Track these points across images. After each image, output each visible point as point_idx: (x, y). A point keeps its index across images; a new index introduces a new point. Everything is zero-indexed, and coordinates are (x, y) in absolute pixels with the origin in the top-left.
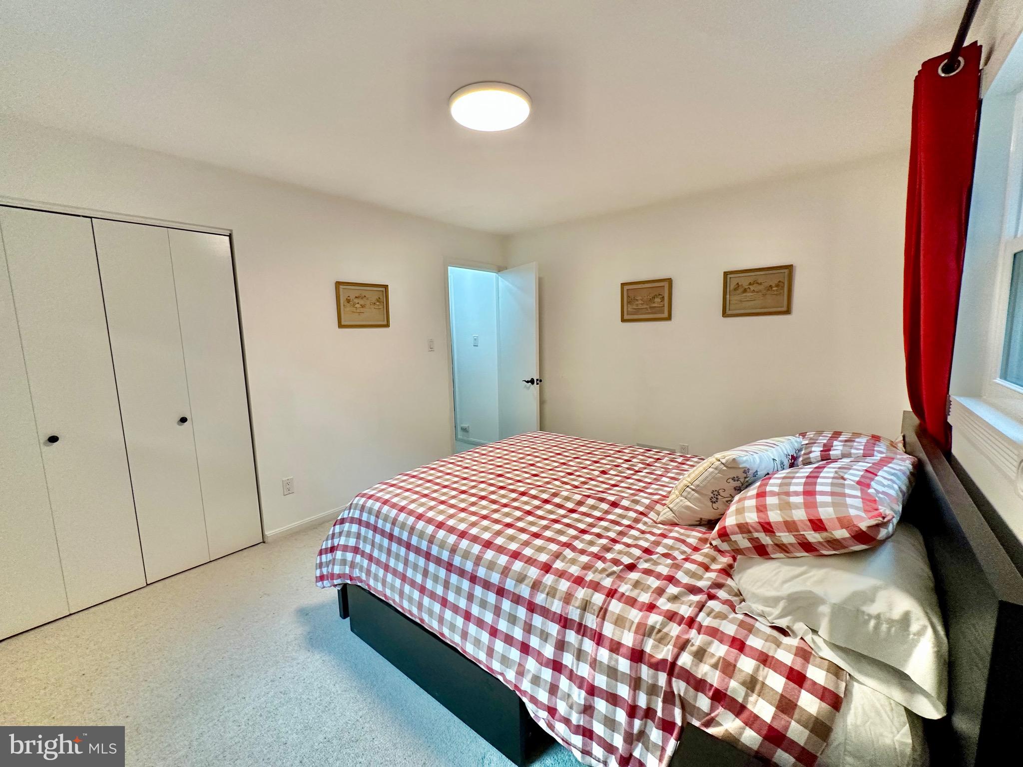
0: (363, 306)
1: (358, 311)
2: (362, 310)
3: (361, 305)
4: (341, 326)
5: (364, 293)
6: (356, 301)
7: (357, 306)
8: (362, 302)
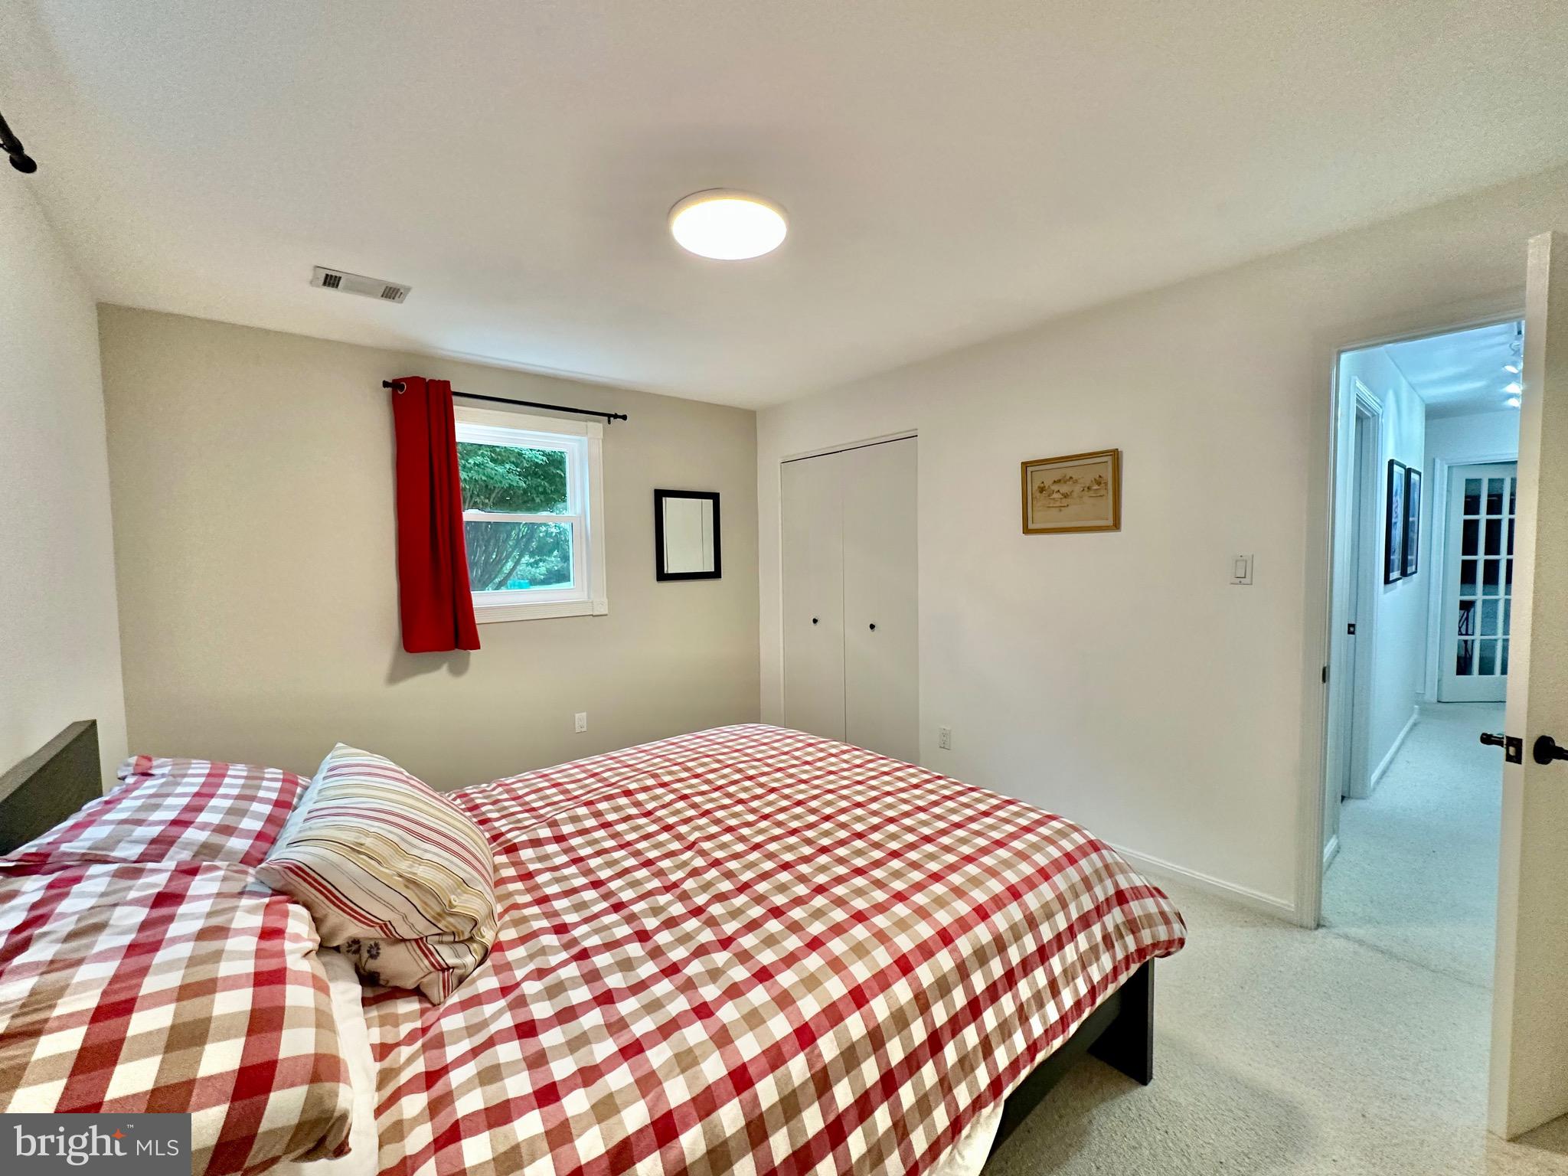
0: (1066, 496)
1: (1058, 504)
2: (1065, 502)
3: (1062, 494)
4: (1027, 530)
5: (1070, 473)
6: (1055, 488)
7: (1055, 496)
8: (1064, 489)
